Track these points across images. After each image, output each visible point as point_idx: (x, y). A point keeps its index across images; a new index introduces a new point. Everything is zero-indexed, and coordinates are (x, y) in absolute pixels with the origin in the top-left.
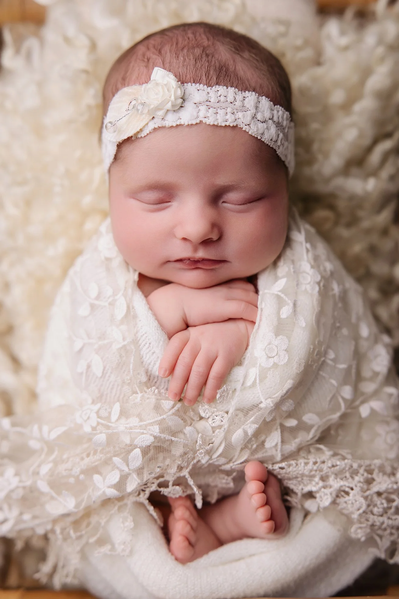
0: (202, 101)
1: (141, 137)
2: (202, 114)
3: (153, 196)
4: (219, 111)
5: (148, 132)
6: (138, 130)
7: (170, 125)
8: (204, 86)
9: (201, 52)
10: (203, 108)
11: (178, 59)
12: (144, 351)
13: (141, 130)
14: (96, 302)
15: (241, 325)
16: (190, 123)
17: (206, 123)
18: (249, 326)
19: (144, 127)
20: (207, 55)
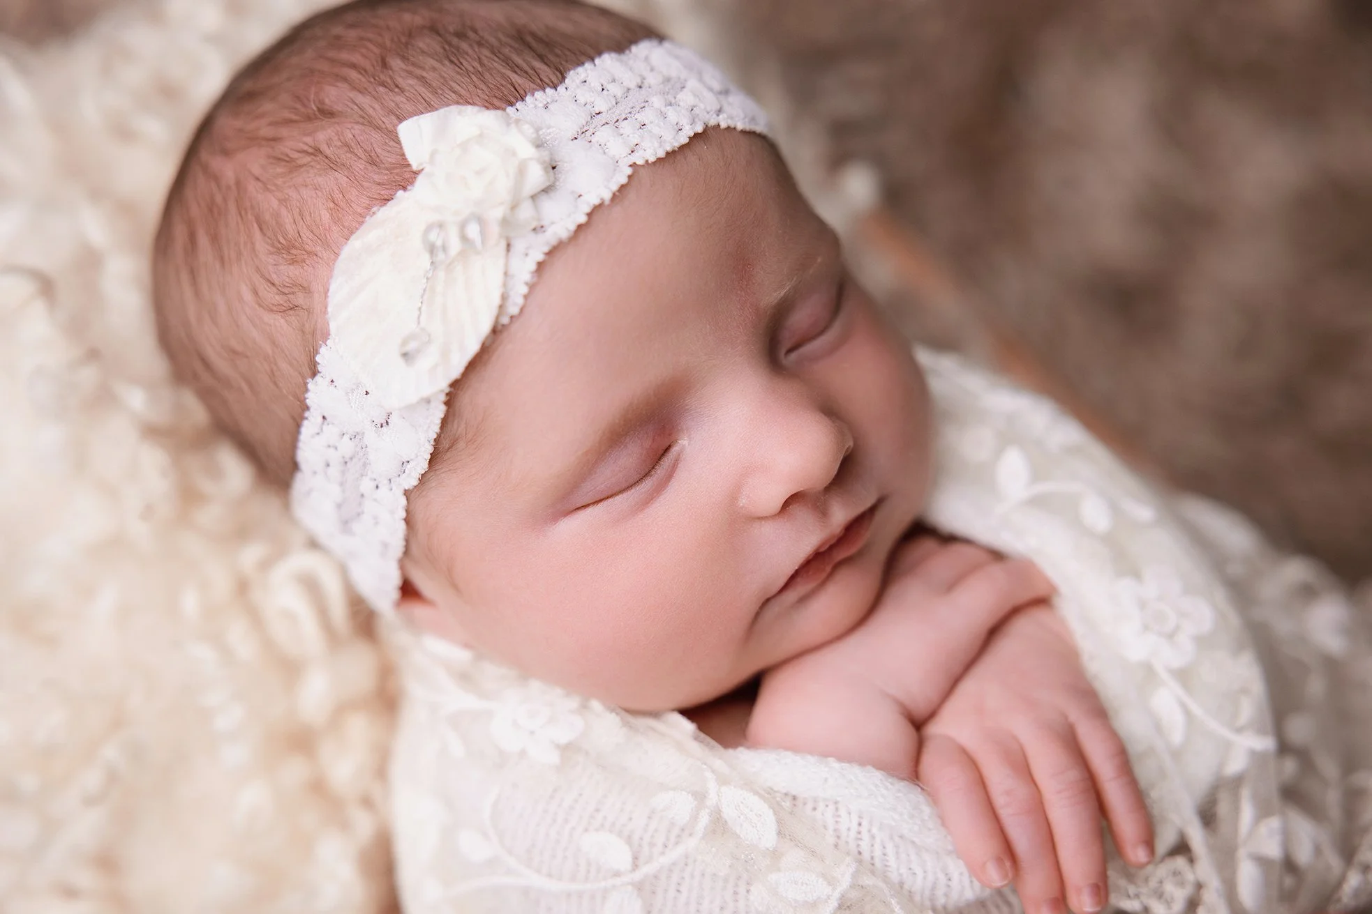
0: (584, 123)
1: (512, 317)
2: (617, 148)
3: (628, 458)
4: (641, 117)
5: (525, 290)
6: (497, 301)
7: (573, 227)
8: (545, 92)
9: (440, 39)
10: (603, 135)
11: (402, 90)
12: (897, 869)
13: (504, 297)
14: (646, 870)
15: (1023, 627)
16: (615, 188)
17: (647, 161)
18: (1039, 615)
19: (505, 285)
20: (461, 35)
